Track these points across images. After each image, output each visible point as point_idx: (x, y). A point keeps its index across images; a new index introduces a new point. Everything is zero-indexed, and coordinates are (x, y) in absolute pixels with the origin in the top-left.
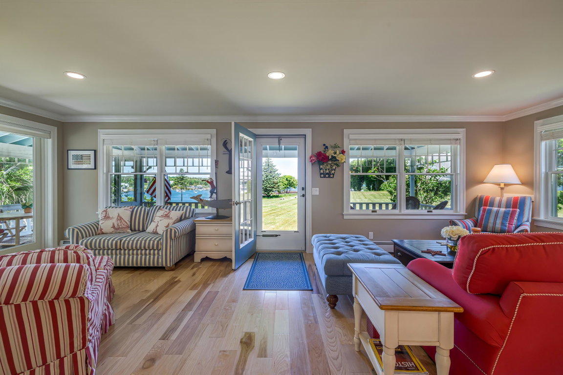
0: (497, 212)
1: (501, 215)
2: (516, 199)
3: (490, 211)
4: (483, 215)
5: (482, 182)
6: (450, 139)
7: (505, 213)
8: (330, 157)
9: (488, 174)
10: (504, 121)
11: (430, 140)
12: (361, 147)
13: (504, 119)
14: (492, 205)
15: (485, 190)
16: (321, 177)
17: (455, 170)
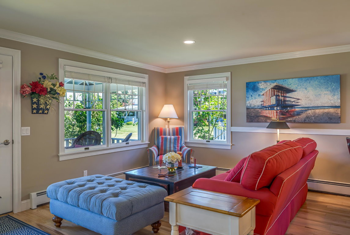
0: (170, 139)
1: (172, 141)
2: (177, 129)
3: (166, 139)
4: (162, 142)
5: (157, 117)
6: (140, 82)
7: (175, 139)
8: (49, 90)
9: (160, 112)
10: (166, 73)
11: (129, 81)
12: (74, 81)
13: (167, 72)
14: (165, 134)
15: (158, 123)
16: (32, 113)
17: (142, 108)
